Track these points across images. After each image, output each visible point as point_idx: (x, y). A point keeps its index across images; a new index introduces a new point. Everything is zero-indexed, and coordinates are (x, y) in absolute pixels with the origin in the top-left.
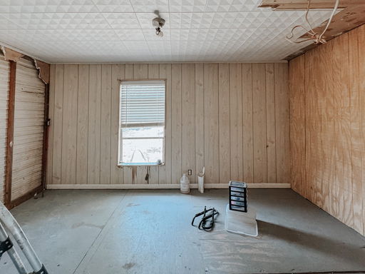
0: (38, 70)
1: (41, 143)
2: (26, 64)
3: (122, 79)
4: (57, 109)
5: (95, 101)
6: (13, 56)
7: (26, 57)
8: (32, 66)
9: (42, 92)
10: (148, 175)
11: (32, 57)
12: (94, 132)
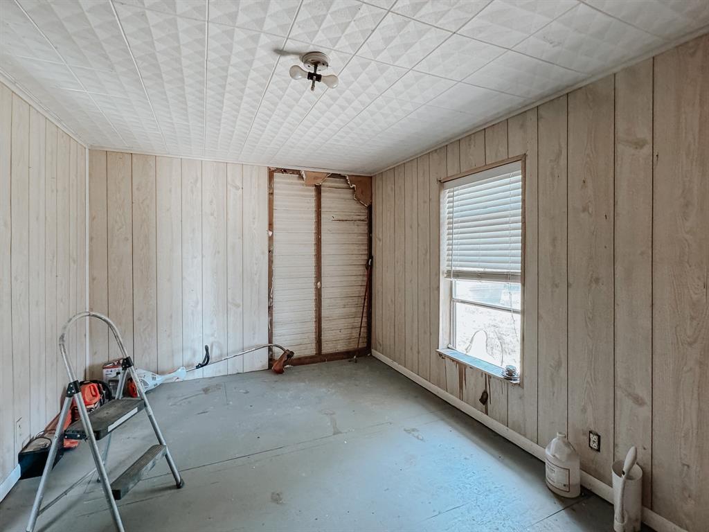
0: (353, 188)
1: (363, 289)
2: (336, 185)
3: (443, 177)
4: (378, 242)
5: (411, 227)
6: (316, 178)
7: (333, 176)
8: (345, 185)
9: (363, 218)
10: (485, 393)
11: (342, 173)
12: (411, 281)
